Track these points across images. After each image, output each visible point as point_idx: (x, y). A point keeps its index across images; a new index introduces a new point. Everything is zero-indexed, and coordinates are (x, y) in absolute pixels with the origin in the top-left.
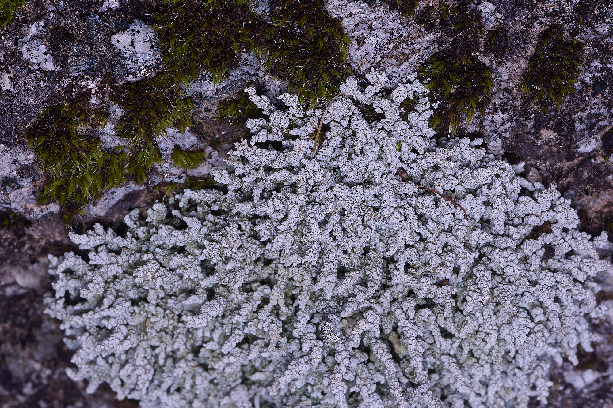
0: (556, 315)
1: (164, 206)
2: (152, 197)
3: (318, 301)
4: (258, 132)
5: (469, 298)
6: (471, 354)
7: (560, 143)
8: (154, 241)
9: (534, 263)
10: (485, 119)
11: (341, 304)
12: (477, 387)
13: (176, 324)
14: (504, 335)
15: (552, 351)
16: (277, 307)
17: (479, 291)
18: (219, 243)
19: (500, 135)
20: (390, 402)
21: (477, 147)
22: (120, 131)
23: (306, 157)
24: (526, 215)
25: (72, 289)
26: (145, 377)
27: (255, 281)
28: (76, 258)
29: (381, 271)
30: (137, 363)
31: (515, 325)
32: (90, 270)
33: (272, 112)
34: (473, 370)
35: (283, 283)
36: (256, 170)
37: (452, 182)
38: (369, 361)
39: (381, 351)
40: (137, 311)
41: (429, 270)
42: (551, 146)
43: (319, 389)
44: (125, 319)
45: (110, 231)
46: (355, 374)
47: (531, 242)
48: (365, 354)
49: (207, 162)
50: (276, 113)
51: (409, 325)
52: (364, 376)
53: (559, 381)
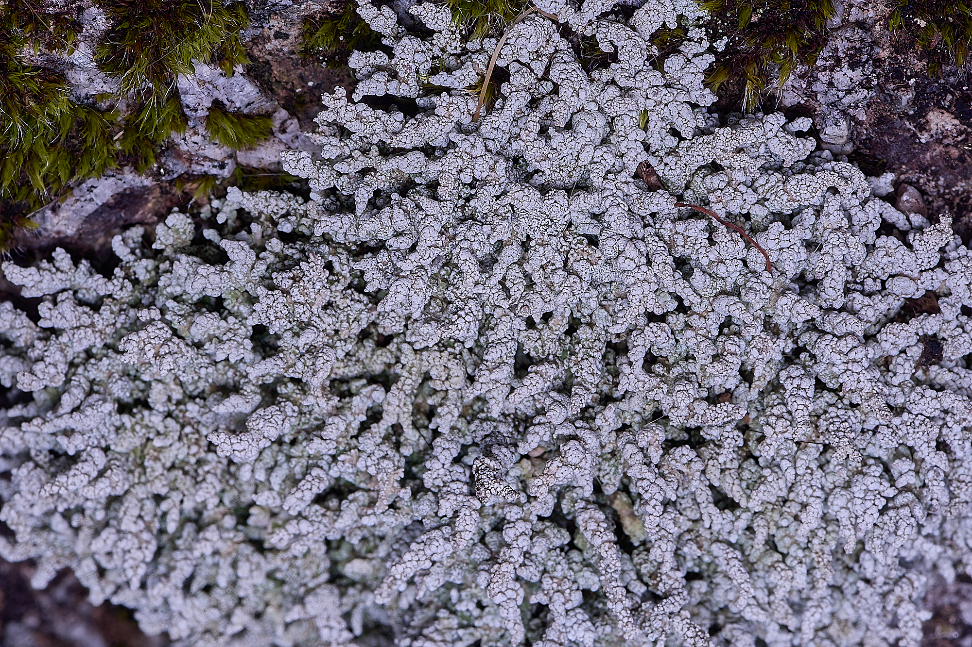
0: (938, 475)
1: (189, 220)
2: (168, 204)
3: (477, 422)
4: (369, 76)
5: (768, 431)
6: (771, 545)
7: (965, 141)
8: (165, 287)
9: (900, 370)
10: (817, 79)
11: (521, 429)
12: (782, 610)
13: (202, 455)
14: (836, 508)
15: (932, 551)
16: (397, 429)
17: (790, 418)
18: (286, 292)
19: (844, 113)
20: (608, 629)
21: (799, 134)
22: (101, 60)
23: (460, 128)
24: (890, 276)
25: (6, 376)
26: (139, 555)
27: (359, 377)
28: (16, 313)
29: (600, 366)
30: (123, 527)
31: (858, 490)
32: (40, 339)
33: (398, 38)
34: (773, 576)
35: (409, 381)
36: (365, 152)
37: (745, 197)
38: (572, 546)
39: (592, 526)
40: (128, 425)
41: (692, 370)
42: (947, 145)
43: (472, 596)
44: (103, 436)
45: (84, 265)
46: (541, 568)
47: (896, 327)
48: (563, 531)
49: (277, 140)
50: (405, 40)
51: (650, 476)
52: (558, 574)
53: (952, 619)
